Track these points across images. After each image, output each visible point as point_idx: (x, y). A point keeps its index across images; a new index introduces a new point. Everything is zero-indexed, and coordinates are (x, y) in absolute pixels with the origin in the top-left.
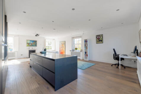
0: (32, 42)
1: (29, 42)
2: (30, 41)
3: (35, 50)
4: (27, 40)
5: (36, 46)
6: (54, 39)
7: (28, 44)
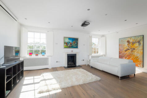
0: (71, 41)
1: (67, 40)
3: (76, 54)
4: (65, 38)
5: (77, 47)
6: (103, 36)
7: (66, 45)
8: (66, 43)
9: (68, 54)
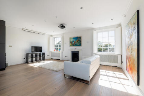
1: (72, 40)
2: (73, 38)
4: (70, 38)
7: (71, 43)
8: (71, 42)
9: (72, 51)
